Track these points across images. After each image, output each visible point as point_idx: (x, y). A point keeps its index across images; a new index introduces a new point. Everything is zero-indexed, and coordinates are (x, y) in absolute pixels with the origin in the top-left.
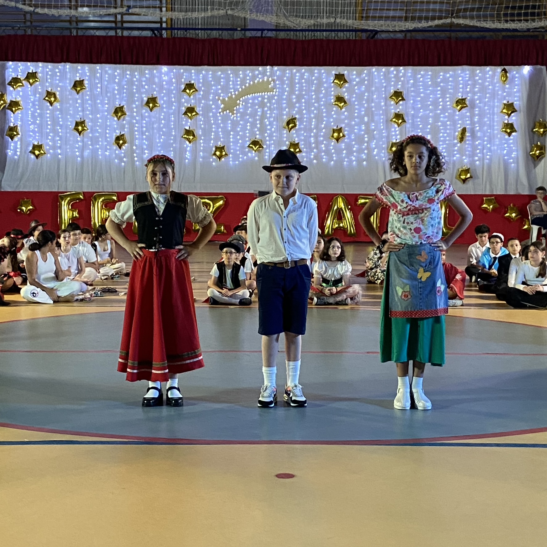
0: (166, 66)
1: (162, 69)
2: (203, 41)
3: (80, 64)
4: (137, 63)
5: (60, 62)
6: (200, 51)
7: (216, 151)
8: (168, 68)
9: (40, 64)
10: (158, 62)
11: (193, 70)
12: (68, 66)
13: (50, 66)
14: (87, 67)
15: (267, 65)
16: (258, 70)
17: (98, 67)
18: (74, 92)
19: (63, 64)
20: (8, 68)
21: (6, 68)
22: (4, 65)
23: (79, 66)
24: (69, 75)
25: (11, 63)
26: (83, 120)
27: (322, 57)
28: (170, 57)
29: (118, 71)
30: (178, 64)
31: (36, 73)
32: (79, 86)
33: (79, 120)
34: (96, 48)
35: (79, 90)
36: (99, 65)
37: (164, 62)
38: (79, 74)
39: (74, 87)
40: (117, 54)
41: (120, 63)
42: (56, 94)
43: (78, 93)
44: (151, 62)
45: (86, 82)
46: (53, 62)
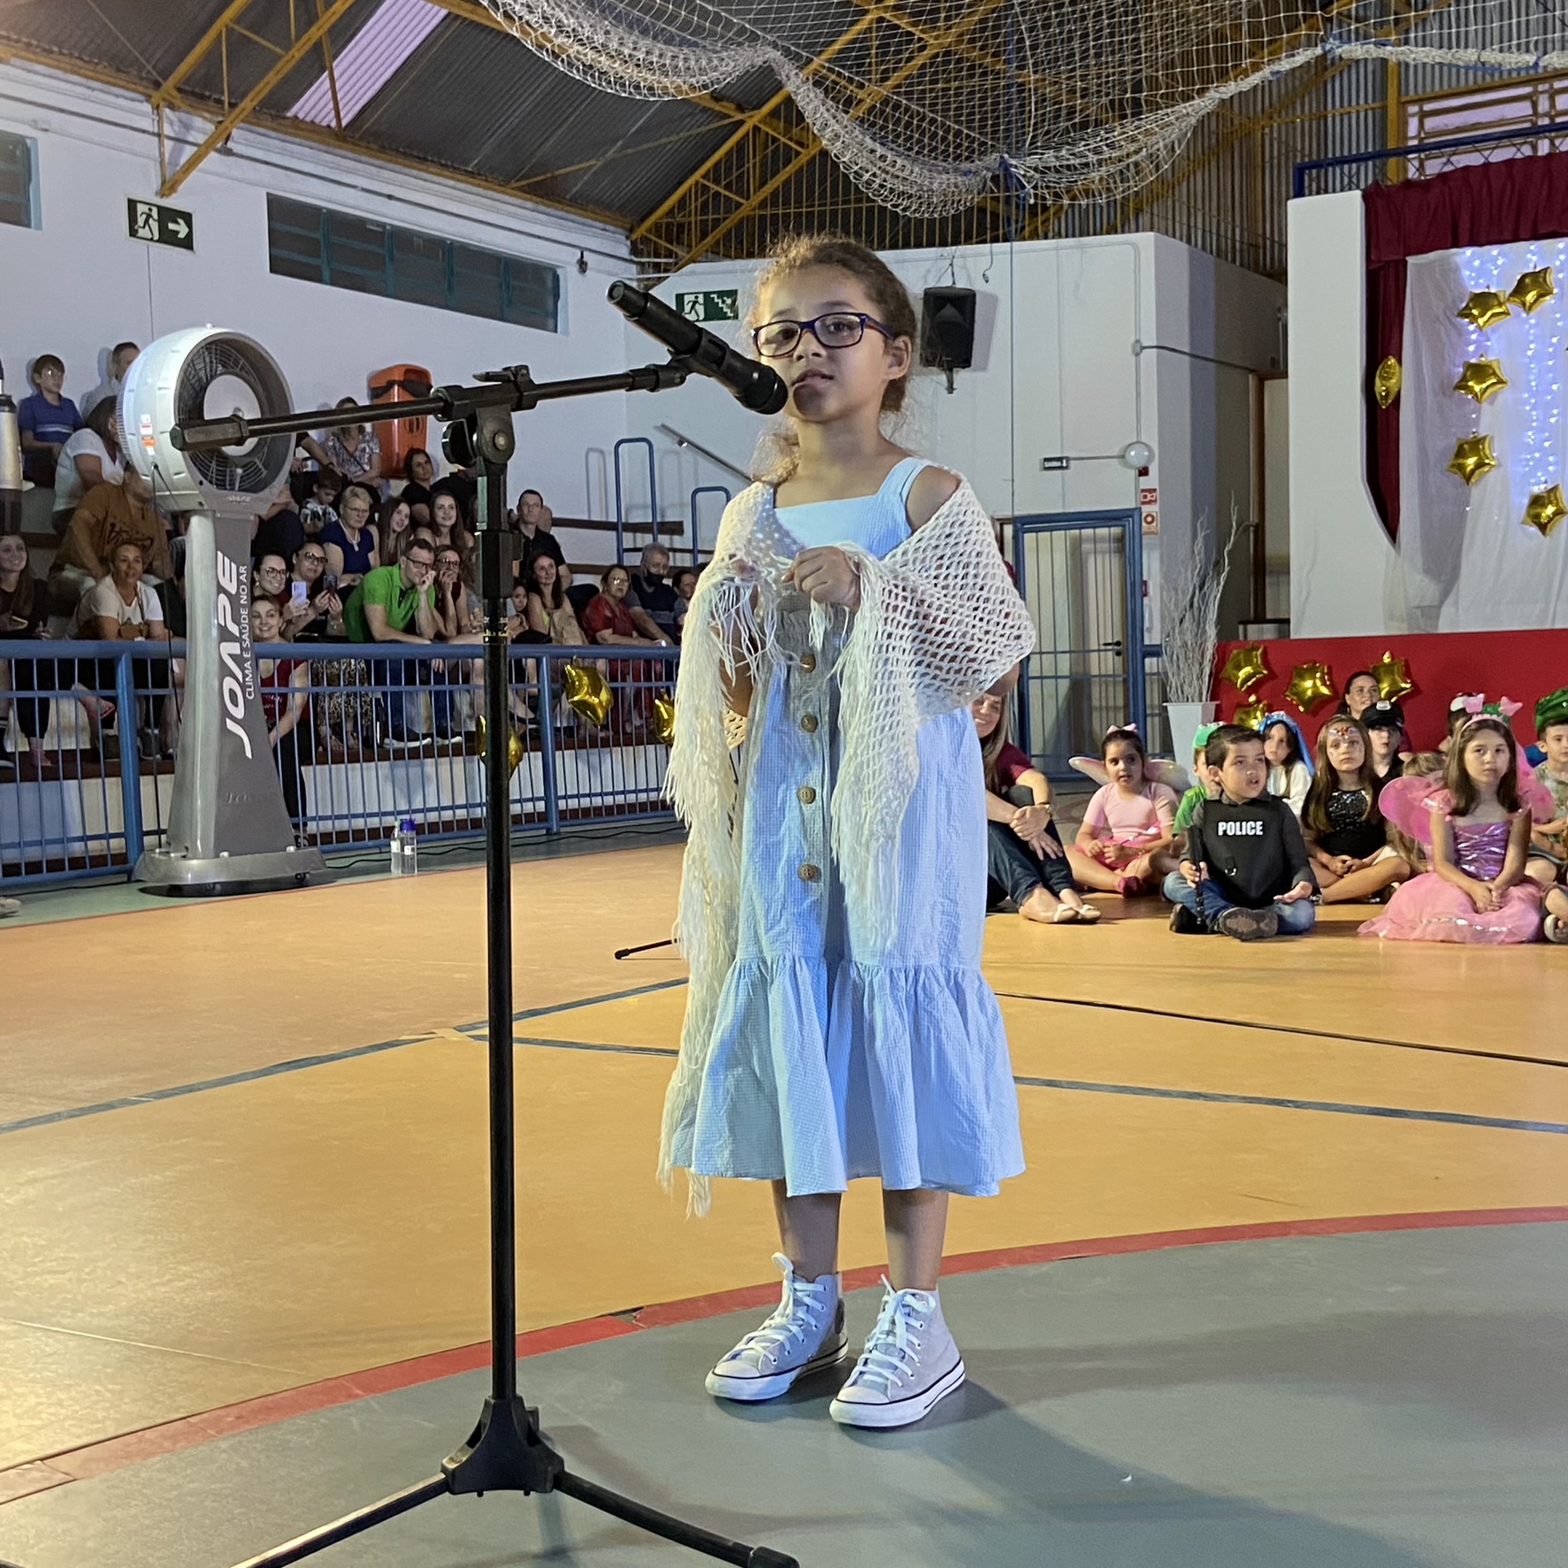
9: (1561, 243)
20: (1457, 270)
21: (1451, 272)
22: (1445, 262)
25: (1468, 251)
31: (1545, 271)
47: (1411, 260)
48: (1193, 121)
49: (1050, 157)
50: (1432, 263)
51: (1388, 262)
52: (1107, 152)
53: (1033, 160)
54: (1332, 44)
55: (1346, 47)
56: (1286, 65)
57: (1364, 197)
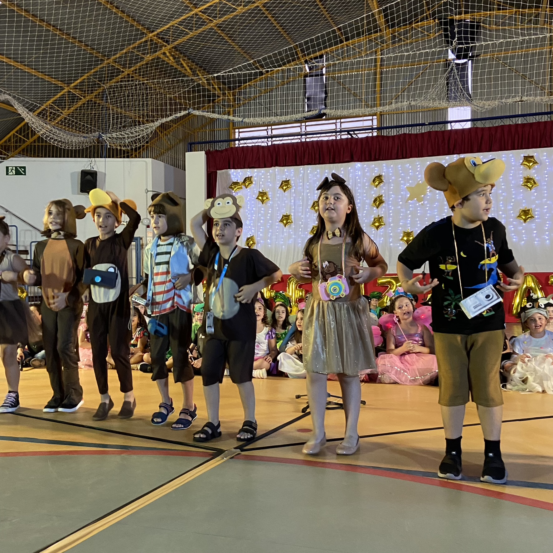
0: (359, 163)
1: (356, 165)
2: (394, 137)
3: (286, 167)
4: (334, 162)
5: (271, 167)
6: (390, 146)
7: (404, 237)
8: (360, 164)
9: (256, 170)
10: (351, 160)
11: (384, 163)
12: (277, 169)
13: (263, 170)
14: (292, 169)
15: (453, 154)
16: (445, 159)
17: (301, 168)
18: (281, 189)
19: (273, 168)
20: (230, 175)
21: (228, 175)
22: (227, 172)
23: (286, 169)
24: (278, 177)
25: (233, 170)
26: (288, 214)
27: (510, 142)
28: (363, 155)
29: (318, 171)
30: (370, 160)
31: (251, 177)
32: (286, 185)
33: (285, 214)
34: (300, 152)
35: (286, 189)
36: (302, 166)
37: (356, 159)
38: (286, 175)
39: (281, 186)
40: (317, 156)
41: (319, 164)
42: (267, 194)
43: (285, 191)
44: (346, 160)
45: (292, 182)
46: (265, 167)
47: (218, 171)
48: (154, 128)
49: (114, 135)
50: (223, 173)
51: (212, 172)
52: (131, 135)
53: (109, 135)
54: (191, 110)
55: (194, 111)
56: (179, 115)
57: (206, 153)
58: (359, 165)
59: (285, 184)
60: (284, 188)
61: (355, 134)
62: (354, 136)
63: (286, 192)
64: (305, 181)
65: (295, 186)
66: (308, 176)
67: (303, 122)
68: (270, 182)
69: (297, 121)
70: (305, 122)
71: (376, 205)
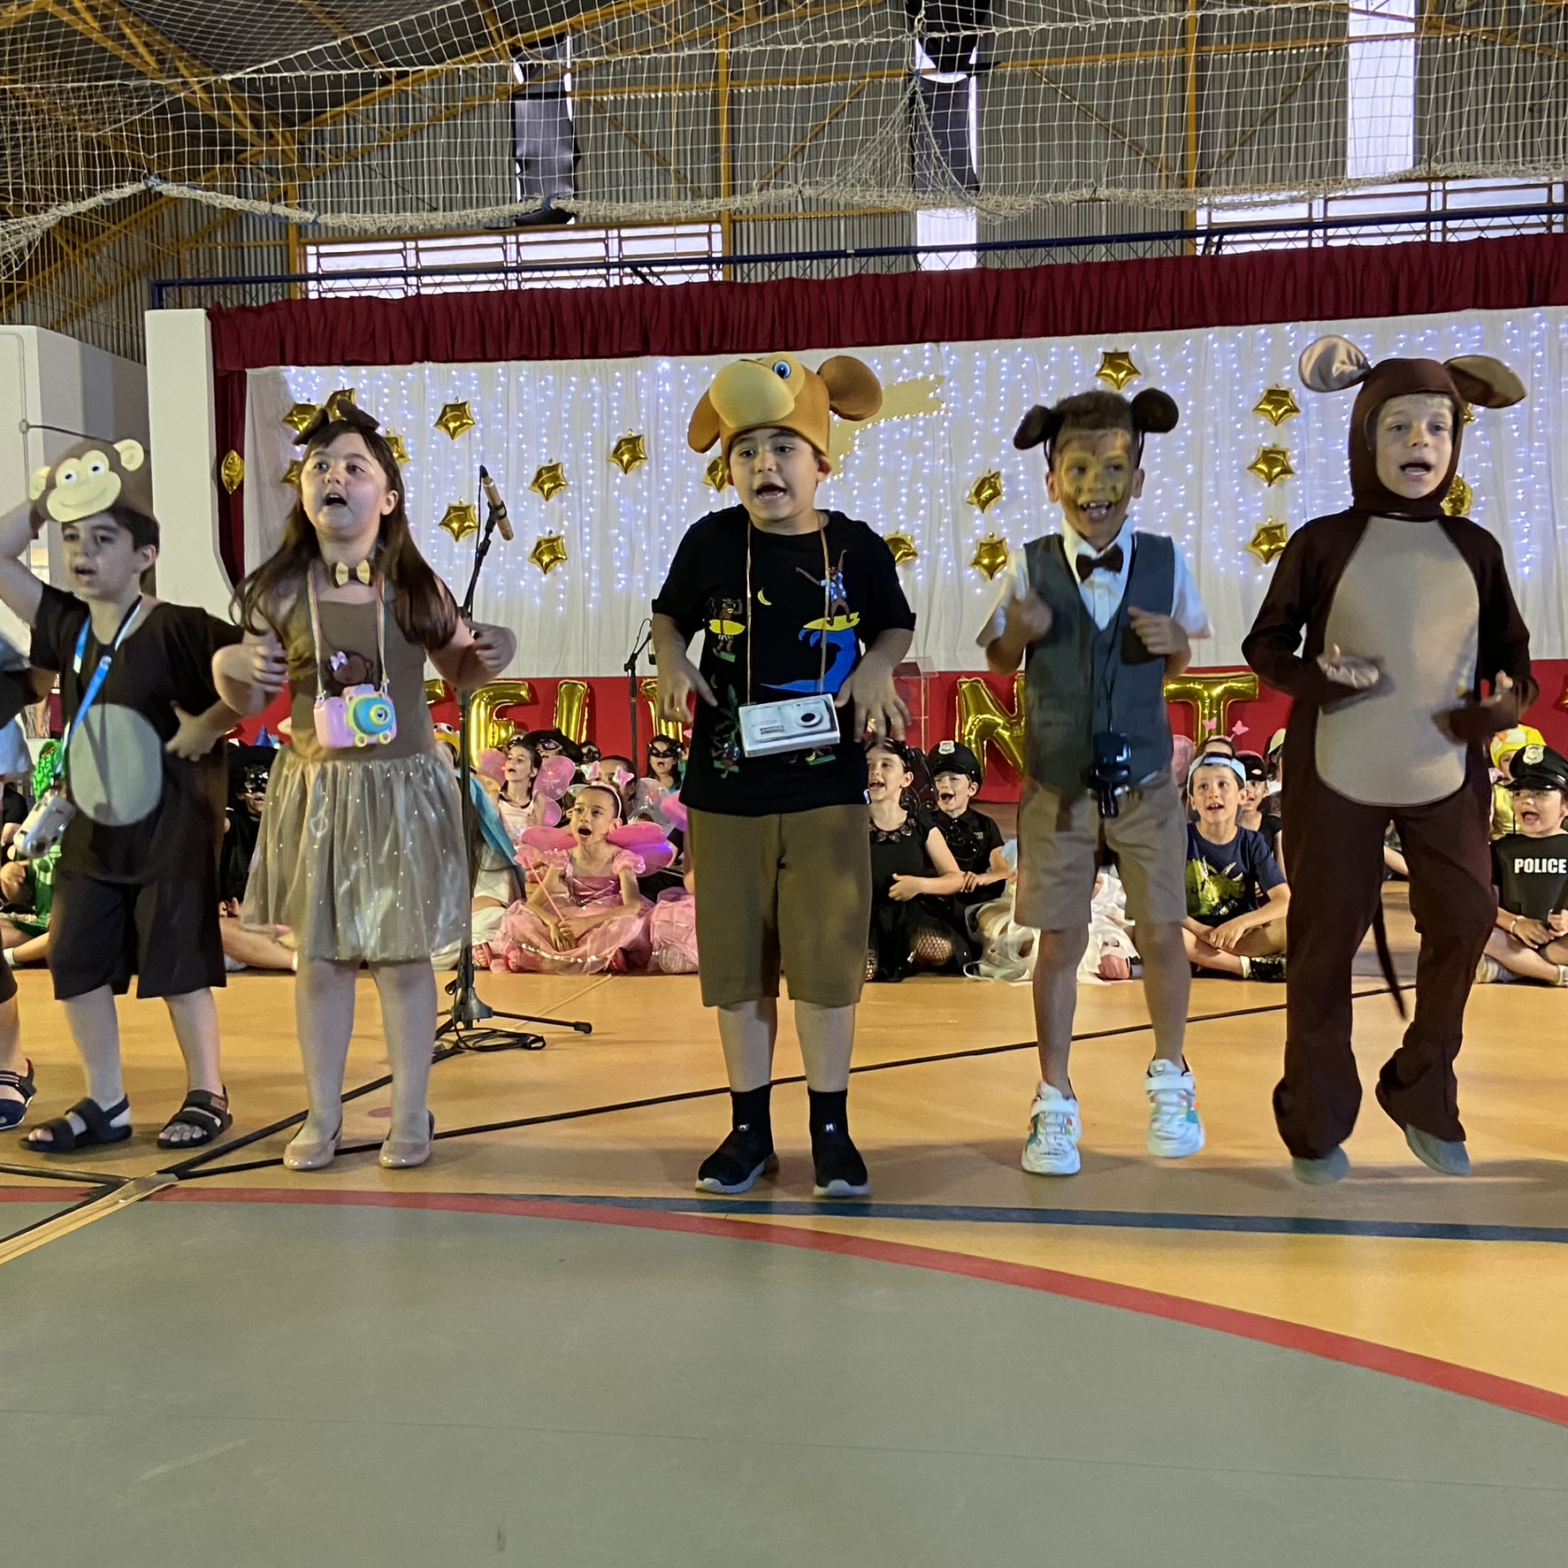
0: (666, 358)
1: (658, 365)
2: (760, 287)
3: (455, 365)
4: (594, 354)
5: (410, 362)
6: (752, 312)
8: (670, 363)
9: (363, 370)
10: (644, 347)
12: (428, 367)
13: (385, 372)
14: (473, 369)
15: (922, 340)
16: (900, 355)
17: (499, 367)
18: (442, 431)
19: (416, 365)
20: (285, 383)
21: (281, 383)
22: (276, 375)
23: (454, 369)
24: (432, 394)
25: (293, 369)
26: (465, 504)
27: (1069, 312)
28: (677, 336)
29: (550, 378)
30: (696, 351)
31: (351, 391)
32: (455, 419)
33: (456, 504)
34: (495, 322)
35: (456, 429)
36: (503, 363)
37: (659, 349)
38: (454, 388)
39: (442, 421)
40: (546, 333)
41: (552, 357)
42: (402, 441)
43: (453, 436)
44: (630, 349)
45: (473, 409)
46: (392, 362)
47: (249, 371)
48: (38, 234)
50: (266, 376)
51: (232, 373)
54: (153, 181)
55: (165, 185)
56: (115, 194)
57: (209, 315)
58: (664, 364)
59: (455, 415)
60: (452, 425)
61: (652, 274)
62: (652, 280)
63: (456, 439)
64: (513, 405)
65: (482, 420)
66: (520, 393)
67: (510, 233)
68: (408, 408)
69: (491, 230)
70: (517, 234)
71: (714, 481)
